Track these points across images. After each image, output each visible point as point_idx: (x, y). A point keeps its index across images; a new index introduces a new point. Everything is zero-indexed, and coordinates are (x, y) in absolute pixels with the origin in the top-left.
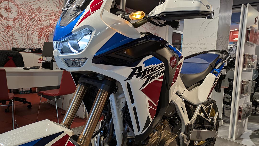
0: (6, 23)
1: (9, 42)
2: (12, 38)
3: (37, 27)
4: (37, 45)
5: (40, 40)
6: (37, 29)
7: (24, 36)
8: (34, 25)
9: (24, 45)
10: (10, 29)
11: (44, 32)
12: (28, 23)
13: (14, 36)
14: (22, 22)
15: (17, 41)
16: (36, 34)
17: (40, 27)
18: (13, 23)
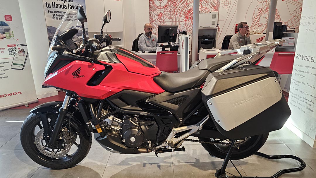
0: (159, 11)
3: (184, 11)
4: (184, 28)
5: (187, 23)
6: (184, 12)
7: (173, 21)
8: (181, 9)
10: (161, 16)
11: (190, 14)
12: (176, 8)
14: (171, 8)
16: (183, 17)
17: (186, 10)
18: (164, 10)
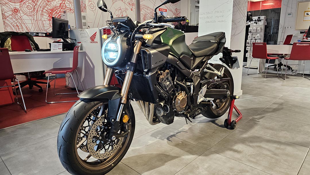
0: (12, 6)
1: (18, 27)
2: (21, 22)
6: (46, 10)
7: (34, 20)
9: (35, 29)
10: (17, 12)
12: (36, 4)
13: (23, 20)
14: (29, 3)
15: (26, 25)
16: (46, 16)
17: (49, 8)
18: (20, 5)
